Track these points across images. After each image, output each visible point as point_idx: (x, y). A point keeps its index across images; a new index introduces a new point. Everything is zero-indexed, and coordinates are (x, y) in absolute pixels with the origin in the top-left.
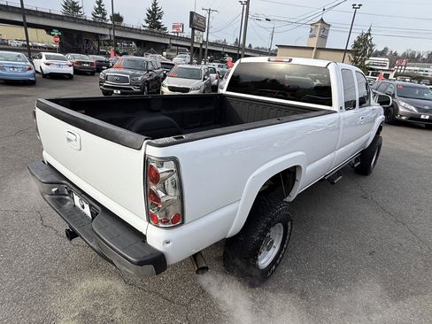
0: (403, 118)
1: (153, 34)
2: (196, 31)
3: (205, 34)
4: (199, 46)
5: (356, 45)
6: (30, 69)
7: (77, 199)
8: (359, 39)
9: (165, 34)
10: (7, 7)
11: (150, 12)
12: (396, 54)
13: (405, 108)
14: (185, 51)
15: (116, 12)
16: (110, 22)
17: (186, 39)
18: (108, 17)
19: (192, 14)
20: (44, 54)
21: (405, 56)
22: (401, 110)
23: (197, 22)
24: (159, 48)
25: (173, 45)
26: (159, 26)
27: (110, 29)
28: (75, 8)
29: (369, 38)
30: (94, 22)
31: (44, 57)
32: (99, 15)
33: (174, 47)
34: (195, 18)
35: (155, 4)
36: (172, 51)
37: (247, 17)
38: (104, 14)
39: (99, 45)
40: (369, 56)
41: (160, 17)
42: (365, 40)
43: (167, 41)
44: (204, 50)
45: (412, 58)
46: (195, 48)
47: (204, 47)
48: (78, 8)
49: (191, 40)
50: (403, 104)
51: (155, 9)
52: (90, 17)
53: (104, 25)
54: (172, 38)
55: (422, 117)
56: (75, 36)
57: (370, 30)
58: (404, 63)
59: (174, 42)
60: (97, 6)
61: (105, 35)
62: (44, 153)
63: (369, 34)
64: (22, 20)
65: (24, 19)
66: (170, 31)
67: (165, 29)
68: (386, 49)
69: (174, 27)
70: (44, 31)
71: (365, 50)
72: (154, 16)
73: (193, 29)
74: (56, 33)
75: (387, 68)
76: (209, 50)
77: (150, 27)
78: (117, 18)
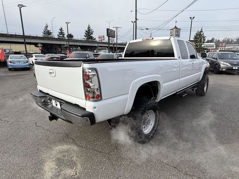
0: (224, 70)
1: (89, 42)
2: (110, 38)
3: (115, 39)
4: (112, 46)
5: (195, 37)
6: (27, 62)
7: (53, 102)
8: (197, 34)
9: (95, 42)
10: (16, 35)
11: (87, 31)
12: (219, 41)
13: (223, 64)
14: (106, 49)
15: (69, 33)
16: (67, 38)
17: (106, 43)
18: (65, 36)
19: (108, 29)
20: (34, 55)
21: (224, 41)
22: (222, 66)
23: (110, 33)
24: (92, 48)
25: (100, 46)
26: (91, 38)
27: (67, 41)
28: (49, 33)
29: (202, 33)
30: (59, 39)
31: (34, 56)
32: (61, 36)
33: (99, 48)
34: (109, 31)
35: (89, 28)
36: (99, 50)
37: (136, 29)
38: (64, 35)
39: (62, 50)
40: (204, 42)
41: (92, 34)
42: (200, 34)
43: (96, 45)
44: (115, 48)
45: (228, 42)
46: (110, 47)
47: (115, 46)
48: (51, 33)
49: (108, 43)
50: (222, 62)
51: (89, 30)
52: (56, 37)
53: (64, 40)
54: (98, 43)
55: (234, 68)
56: (49, 47)
57: (202, 29)
58: (224, 45)
59: (100, 45)
60: (60, 31)
61: (64, 45)
62: (38, 86)
63: (201, 31)
64: (23, 41)
65: (25, 40)
66: (97, 40)
67: (95, 39)
68: (213, 39)
69: (99, 38)
70: (34, 46)
71: (201, 39)
72: (89, 33)
73: (109, 37)
74: (40, 45)
75: (214, 48)
76: (118, 47)
77: (87, 39)
78: (70, 36)
